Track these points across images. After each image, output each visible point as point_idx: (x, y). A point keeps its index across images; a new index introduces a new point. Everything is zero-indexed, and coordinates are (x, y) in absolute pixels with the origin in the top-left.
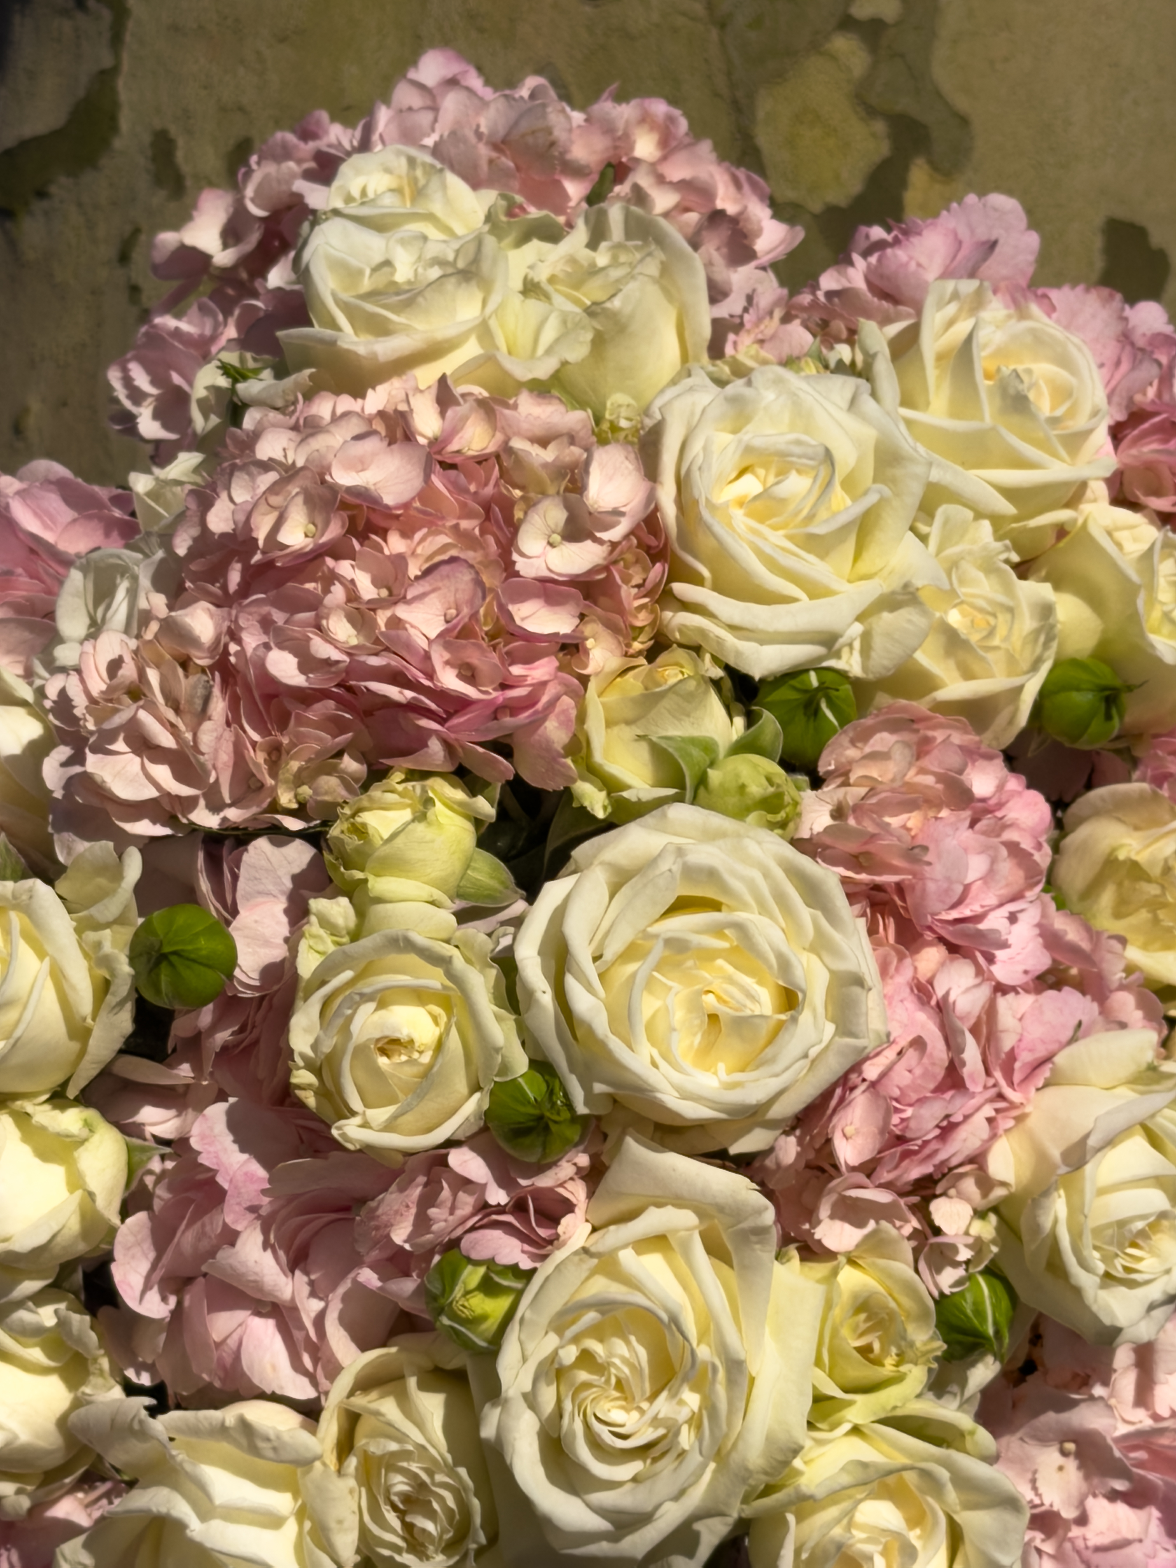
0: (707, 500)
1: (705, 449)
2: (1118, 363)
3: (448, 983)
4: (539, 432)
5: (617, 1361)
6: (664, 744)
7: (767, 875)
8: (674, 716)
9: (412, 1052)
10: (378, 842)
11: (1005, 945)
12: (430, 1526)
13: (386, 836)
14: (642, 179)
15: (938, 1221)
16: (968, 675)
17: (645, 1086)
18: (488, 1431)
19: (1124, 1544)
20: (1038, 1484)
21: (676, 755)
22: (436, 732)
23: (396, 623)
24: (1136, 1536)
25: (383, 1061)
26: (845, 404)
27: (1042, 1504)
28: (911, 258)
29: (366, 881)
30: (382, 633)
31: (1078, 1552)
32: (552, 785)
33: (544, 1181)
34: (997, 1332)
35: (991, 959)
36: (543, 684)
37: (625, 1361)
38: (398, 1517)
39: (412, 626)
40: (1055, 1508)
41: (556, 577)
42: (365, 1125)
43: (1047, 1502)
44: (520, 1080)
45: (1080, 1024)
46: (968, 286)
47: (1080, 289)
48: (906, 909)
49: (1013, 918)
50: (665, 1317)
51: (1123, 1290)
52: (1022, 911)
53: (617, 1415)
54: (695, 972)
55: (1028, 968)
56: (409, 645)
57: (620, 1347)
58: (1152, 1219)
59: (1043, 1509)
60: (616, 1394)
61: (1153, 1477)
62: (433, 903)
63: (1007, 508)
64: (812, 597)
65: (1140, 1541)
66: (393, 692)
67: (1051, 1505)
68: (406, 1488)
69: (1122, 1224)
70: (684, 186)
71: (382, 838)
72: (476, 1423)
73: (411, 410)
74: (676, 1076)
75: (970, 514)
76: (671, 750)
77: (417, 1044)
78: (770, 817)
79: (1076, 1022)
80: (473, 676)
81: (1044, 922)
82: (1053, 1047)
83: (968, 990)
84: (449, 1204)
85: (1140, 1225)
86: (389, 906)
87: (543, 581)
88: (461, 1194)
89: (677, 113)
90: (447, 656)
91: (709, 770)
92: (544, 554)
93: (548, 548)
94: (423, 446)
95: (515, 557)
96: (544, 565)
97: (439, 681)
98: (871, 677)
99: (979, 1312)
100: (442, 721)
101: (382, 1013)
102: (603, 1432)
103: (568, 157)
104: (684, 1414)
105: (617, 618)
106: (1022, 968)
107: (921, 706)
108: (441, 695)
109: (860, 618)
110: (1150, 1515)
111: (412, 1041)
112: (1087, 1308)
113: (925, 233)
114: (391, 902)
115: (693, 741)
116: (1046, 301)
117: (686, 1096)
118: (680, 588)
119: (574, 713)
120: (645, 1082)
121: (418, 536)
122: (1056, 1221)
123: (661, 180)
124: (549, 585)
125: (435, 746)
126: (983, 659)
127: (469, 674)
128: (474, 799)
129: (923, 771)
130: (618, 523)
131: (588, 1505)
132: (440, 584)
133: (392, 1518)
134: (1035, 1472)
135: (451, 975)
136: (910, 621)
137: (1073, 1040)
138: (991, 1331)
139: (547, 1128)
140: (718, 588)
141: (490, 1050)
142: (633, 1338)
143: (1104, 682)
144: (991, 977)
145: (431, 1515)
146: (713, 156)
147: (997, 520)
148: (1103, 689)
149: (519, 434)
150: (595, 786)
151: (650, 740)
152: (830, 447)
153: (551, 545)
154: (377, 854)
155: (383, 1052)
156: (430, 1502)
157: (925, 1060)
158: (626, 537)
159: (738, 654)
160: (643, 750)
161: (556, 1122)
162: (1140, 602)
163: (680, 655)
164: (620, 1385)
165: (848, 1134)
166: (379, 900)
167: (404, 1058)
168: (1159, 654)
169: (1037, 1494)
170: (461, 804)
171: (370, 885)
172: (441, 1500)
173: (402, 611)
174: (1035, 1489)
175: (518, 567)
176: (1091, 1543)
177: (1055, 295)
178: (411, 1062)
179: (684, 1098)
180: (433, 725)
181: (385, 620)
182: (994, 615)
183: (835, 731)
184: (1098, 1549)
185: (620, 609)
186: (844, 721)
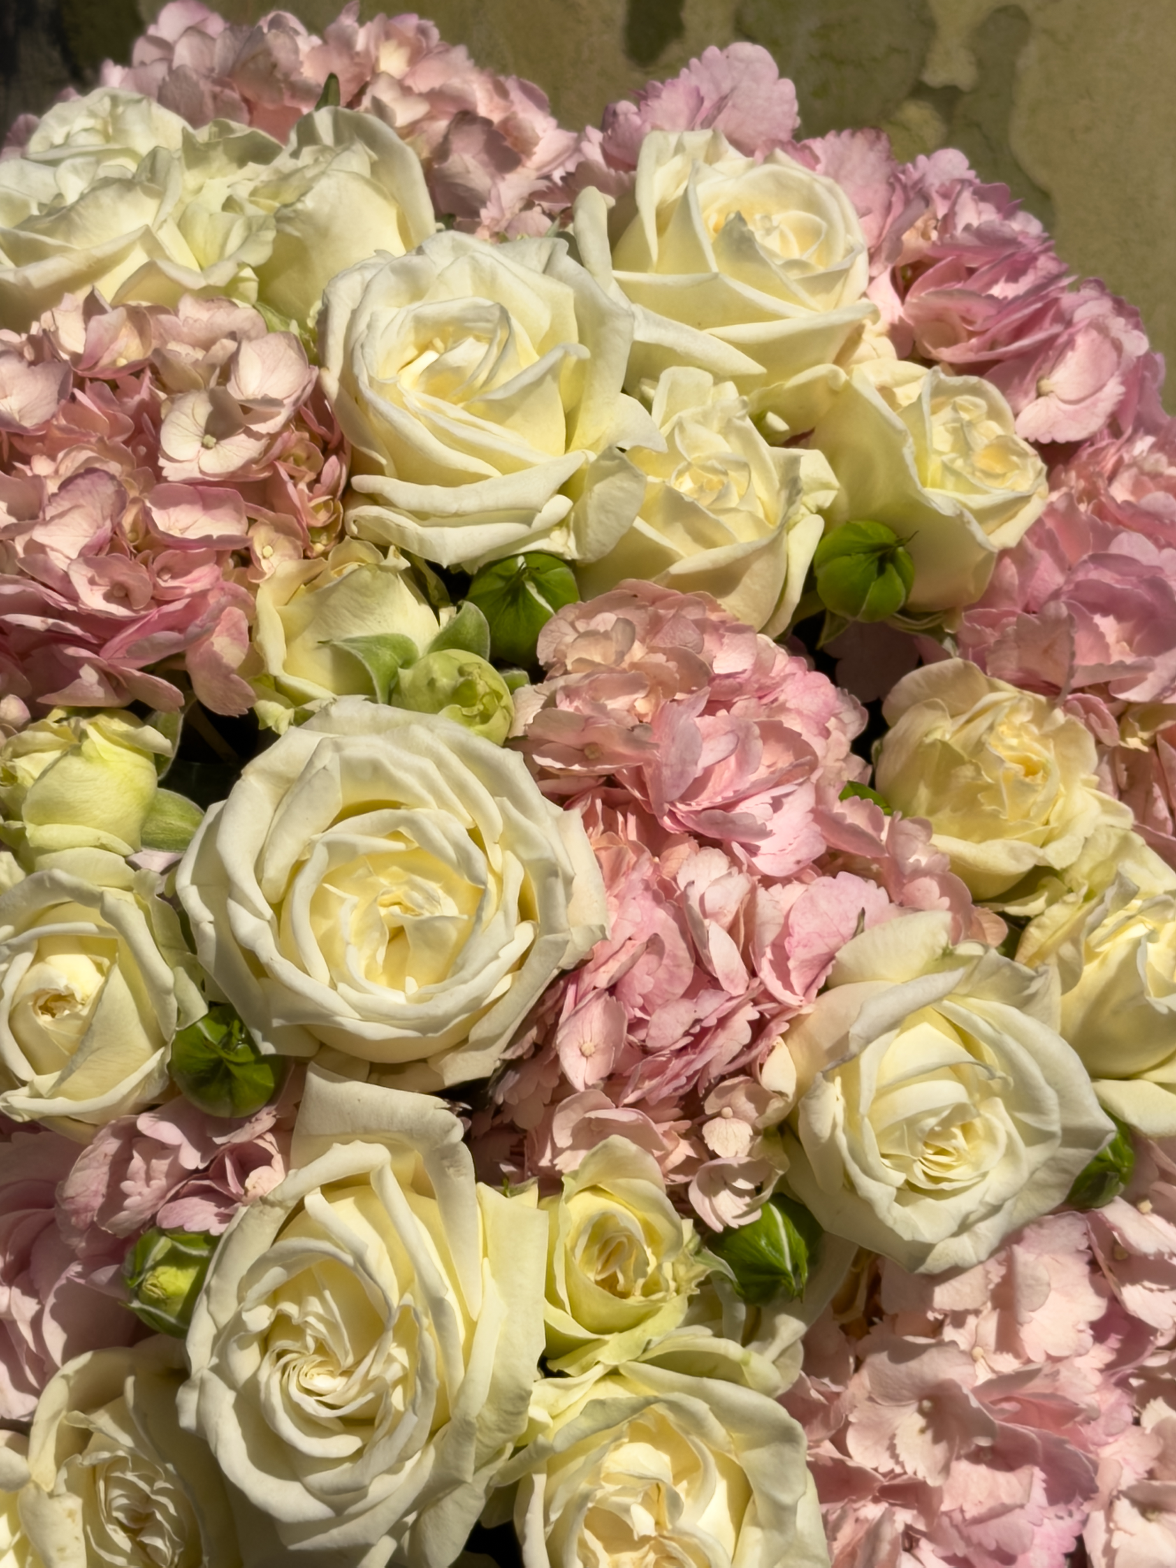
0: (371, 380)
1: (369, 326)
2: (889, 208)
3: (107, 925)
4: (202, 335)
5: (311, 1320)
6: (347, 647)
7: (441, 764)
8: (355, 616)
9: (75, 1007)
10: (29, 783)
11: (764, 833)
12: (159, 1543)
13: (36, 775)
14: (384, 92)
15: (713, 1144)
16: (707, 542)
17: (325, 1011)
18: (187, 1420)
19: (1003, 1510)
20: (898, 1451)
21: (360, 656)
22: (87, 660)
23: (35, 548)
24: (1018, 1502)
25: (44, 1020)
26: (540, 268)
27: (905, 1473)
28: (644, 121)
29: (23, 829)
30: (22, 561)
31: (956, 1527)
32: (235, 709)
33: (240, 1137)
34: (796, 1267)
35: (752, 851)
36: (203, 595)
37: (320, 1318)
38: (129, 1538)
39: (53, 549)
40: (920, 1476)
41: (208, 478)
42: (37, 1095)
43: (910, 1471)
44: (200, 1025)
45: (863, 913)
46: (699, 138)
47: (846, 134)
48: (648, 803)
49: (777, 804)
50: (349, 1259)
51: (929, 1201)
52: (787, 795)
53: (323, 1382)
54: (371, 879)
55: (798, 858)
56: (47, 569)
57: (314, 1305)
58: (945, 1114)
59: (905, 1477)
60: (319, 1359)
61: (1029, 1431)
62: (103, 847)
63: (754, 367)
64: (504, 472)
65: (1022, 1506)
66: (35, 622)
67: (915, 1473)
68: (124, 1501)
69: (912, 1122)
70: (434, 97)
71: (32, 778)
72: (173, 1411)
73: (57, 328)
74: (353, 995)
75: (708, 378)
76: (353, 651)
77: (78, 997)
78: (465, 711)
79: (860, 910)
80: (127, 595)
81: (820, 807)
82: (833, 942)
83: (717, 881)
84: (142, 1174)
85: (931, 1122)
86: (53, 855)
87: (192, 483)
88: (154, 1162)
89: (429, 24)
90: (90, 573)
91: (400, 670)
92: (198, 457)
93: (203, 450)
94: (65, 362)
95: (162, 462)
96: (197, 469)
97: (83, 604)
98: (590, 557)
99: (775, 1245)
100: (96, 649)
101: (38, 967)
102: (310, 1405)
103: (294, 78)
104: (394, 1372)
105: (290, 518)
106: (794, 859)
107: (653, 585)
108: (88, 619)
109: (564, 489)
110: (1032, 1476)
111: (72, 995)
112: (880, 1223)
113: (665, 94)
114: (55, 851)
115: (381, 641)
116: (807, 151)
117: (368, 1014)
118: (362, 481)
119: (245, 625)
120: (322, 1006)
121: (60, 455)
122: (834, 1126)
123: (405, 90)
124: (200, 488)
125: (89, 675)
126: (718, 525)
127: (122, 594)
128: (140, 730)
129: (652, 650)
130: (278, 414)
131: (309, 1490)
132: (82, 502)
133: (121, 1539)
134: (893, 1437)
135: (108, 915)
136: (621, 489)
137: (858, 931)
138: (789, 1267)
139: (228, 1075)
140: (403, 476)
141: (160, 992)
142: (327, 1294)
143: (876, 541)
144: (752, 870)
145: (159, 1532)
146: (469, 64)
147: (743, 382)
148: (874, 549)
149: (179, 339)
150: (281, 703)
151: (334, 646)
152: (506, 306)
153: (205, 446)
154: (30, 798)
155: (46, 1009)
156: (153, 1514)
157: (666, 961)
158: (286, 426)
159: (421, 541)
160: (325, 656)
161: (238, 1064)
162: (908, 452)
163: (360, 550)
164: (321, 1348)
165: (587, 1053)
166: (42, 850)
167: (67, 1012)
168: (934, 505)
169: (898, 1462)
170: (126, 736)
171: (28, 834)
172: (164, 1509)
173: (40, 535)
174: (895, 1456)
175: (165, 473)
176: (968, 1515)
177: (817, 145)
178: (75, 1016)
179: (366, 1018)
180: (84, 653)
181: (23, 544)
182: (725, 473)
183: (548, 617)
184: (979, 1520)
185: (294, 511)
186: (557, 605)
